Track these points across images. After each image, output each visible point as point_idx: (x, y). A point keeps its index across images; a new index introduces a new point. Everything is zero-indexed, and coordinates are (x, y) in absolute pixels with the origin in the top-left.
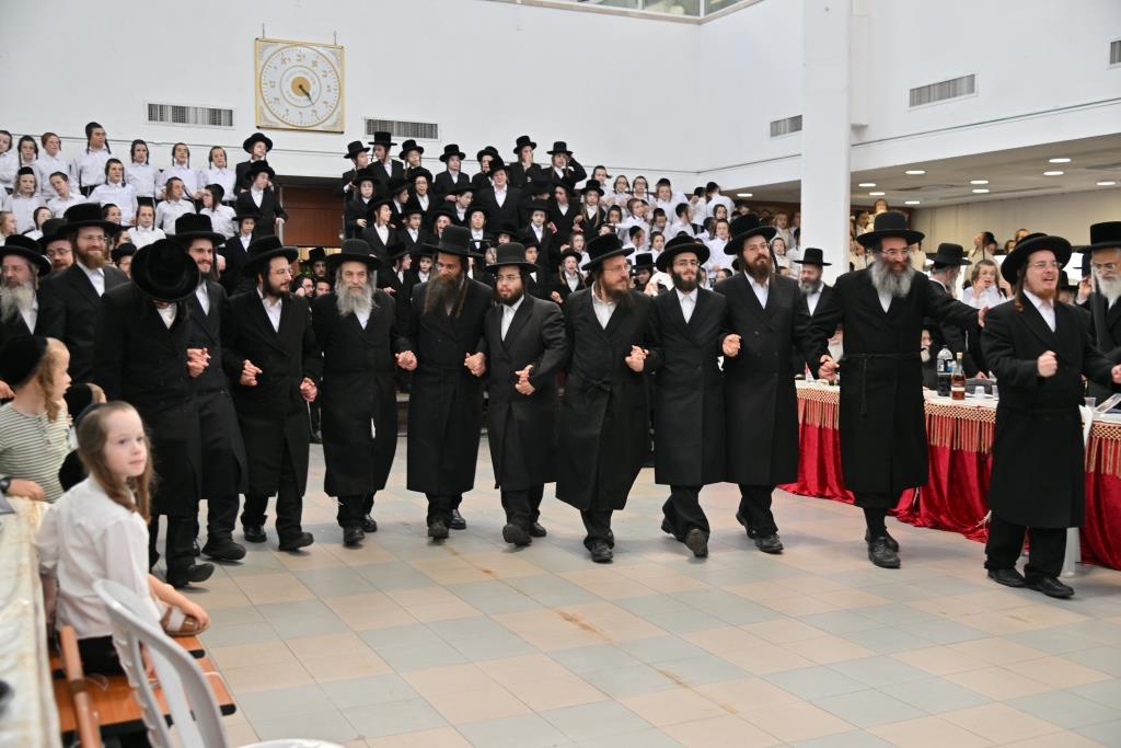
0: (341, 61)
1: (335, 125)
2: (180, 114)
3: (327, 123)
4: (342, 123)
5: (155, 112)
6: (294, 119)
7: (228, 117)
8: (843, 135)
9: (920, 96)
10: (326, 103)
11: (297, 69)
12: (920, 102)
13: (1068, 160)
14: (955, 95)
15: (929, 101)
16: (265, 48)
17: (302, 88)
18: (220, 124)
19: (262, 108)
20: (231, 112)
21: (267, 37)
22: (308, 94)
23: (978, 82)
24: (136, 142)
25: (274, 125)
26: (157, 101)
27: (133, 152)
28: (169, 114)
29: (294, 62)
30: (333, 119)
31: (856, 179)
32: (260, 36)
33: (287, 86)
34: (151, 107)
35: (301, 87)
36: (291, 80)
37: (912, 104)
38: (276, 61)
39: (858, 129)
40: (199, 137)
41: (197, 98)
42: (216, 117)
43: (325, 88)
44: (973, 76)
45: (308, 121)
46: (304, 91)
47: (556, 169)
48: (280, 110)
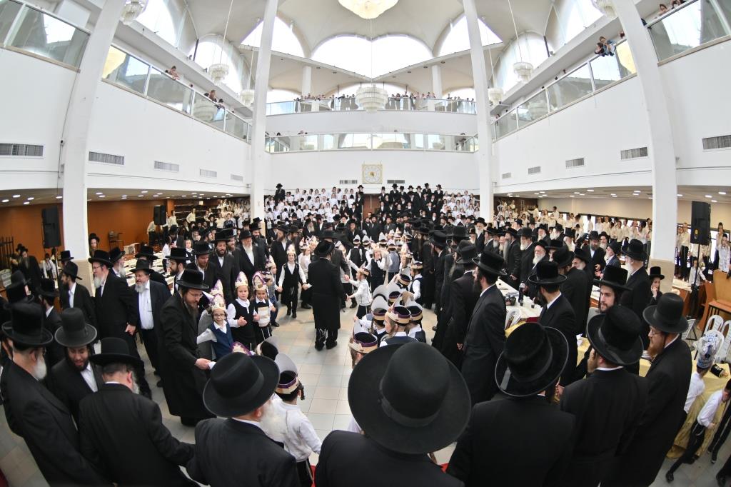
0: (381, 168)
2: (346, 182)
4: (381, 182)
5: (341, 182)
10: (378, 177)
14: (508, 177)
16: (364, 166)
17: (372, 174)
18: (354, 184)
19: (362, 180)
20: (356, 181)
21: (365, 164)
22: (374, 176)
25: (364, 183)
26: (342, 179)
28: (344, 182)
29: (371, 169)
30: (379, 181)
32: (363, 164)
33: (370, 174)
38: (367, 169)
40: (349, 186)
41: (350, 178)
42: (354, 182)
43: (378, 174)
45: (374, 181)
48: (368, 180)
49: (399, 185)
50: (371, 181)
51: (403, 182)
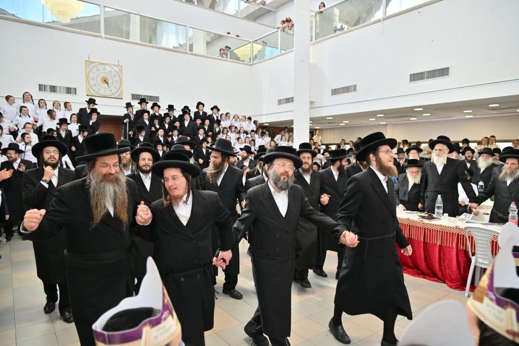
0: (121, 71)
1: (119, 95)
2: (53, 89)
3: (115, 95)
4: (122, 95)
5: (42, 88)
6: (102, 92)
7: (74, 91)
8: (307, 105)
9: (335, 92)
10: (115, 87)
11: (103, 73)
12: (335, 94)
13: (382, 115)
14: (348, 92)
15: (339, 93)
16: (90, 64)
18: (71, 93)
19: (89, 88)
20: (75, 89)
21: (91, 60)
22: (108, 83)
23: (358, 87)
24: (40, 100)
25: (94, 95)
26: (43, 83)
27: (39, 104)
28: (48, 89)
29: (102, 71)
30: (119, 93)
32: (87, 60)
33: (99, 80)
34: (40, 85)
35: (105, 80)
36: (101, 77)
37: (332, 94)
38: (95, 70)
39: (312, 103)
40: (62, 98)
41: (60, 83)
42: (69, 91)
43: (115, 82)
44: (355, 85)
45: (108, 93)
46: (106, 82)
47: (214, 115)
48: (96, 89)
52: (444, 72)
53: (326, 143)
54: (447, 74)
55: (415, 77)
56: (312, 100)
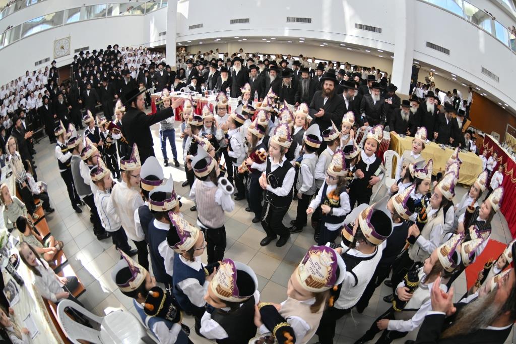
0: (70, 40)
2: (40, 62)
3: (67, 53)
4: (70, 52)
5: (36, 64)
7: (49, 59)
8: (175, 36)
9: (191, 27)
10: (67, 49)
11: (62, 44)
14: (198, 28)
15: (193, 29)
16: (56, 42)
19: (54, 55)
22: (63, 49)
23: (203, 25)
25: (57, 57)
26: (36, 61)
28: (38, 63)
31: (177, 43)
32: (55, 40)
33: (60, 48)
35: (62, 47)
37: (190, 29)
38: (58, 44)
39: (178, 34)
40: (44, 65)
41: (43, 58)
42: (47, 60)
43: (67, 46)
48: (58, 54)
49: (85, 52)
50: (61, 55)
51: (87, 48)
52: (247, 21)
53: (193, 54)
54: (248, 22)
55: (233, 22)
56: (178, 32)
